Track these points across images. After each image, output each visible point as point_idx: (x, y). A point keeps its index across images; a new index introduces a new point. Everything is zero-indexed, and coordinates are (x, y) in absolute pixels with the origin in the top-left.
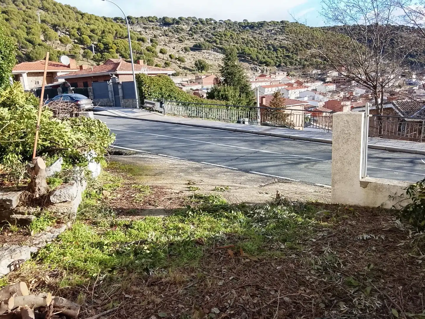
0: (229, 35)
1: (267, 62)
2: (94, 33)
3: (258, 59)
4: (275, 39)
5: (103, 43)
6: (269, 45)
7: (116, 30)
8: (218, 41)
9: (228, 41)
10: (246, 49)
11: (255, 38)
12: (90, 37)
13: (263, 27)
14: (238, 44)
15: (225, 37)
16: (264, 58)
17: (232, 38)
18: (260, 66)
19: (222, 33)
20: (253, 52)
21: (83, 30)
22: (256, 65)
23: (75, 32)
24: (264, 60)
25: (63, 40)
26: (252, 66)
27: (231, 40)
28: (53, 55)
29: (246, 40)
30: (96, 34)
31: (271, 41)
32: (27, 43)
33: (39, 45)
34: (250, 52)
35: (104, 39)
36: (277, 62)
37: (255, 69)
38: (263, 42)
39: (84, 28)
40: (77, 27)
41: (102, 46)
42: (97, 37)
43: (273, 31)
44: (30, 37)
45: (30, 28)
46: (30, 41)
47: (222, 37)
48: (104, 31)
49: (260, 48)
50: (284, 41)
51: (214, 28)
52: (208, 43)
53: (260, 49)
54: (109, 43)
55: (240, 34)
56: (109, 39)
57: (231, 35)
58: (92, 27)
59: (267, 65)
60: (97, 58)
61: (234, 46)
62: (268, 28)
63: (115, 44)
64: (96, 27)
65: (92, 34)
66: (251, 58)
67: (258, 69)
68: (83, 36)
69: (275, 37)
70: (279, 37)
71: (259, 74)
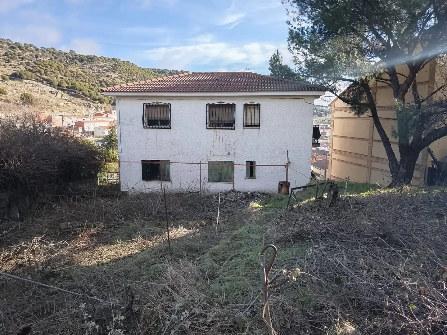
0: (55, 66)
1: (101, 99)
3: (91, 95)
4: (108, 76)
6: (101, 82)
8: (43, 72)
9: (54, 73)
10: (77, 83)
11: (85, 72)
13: (93, 62)
14: (66, 77)
15: (51, 68)
16: (97, 95)
17: (59, 70)
18: (93, 103)
19: (47, 64)
20: (85, 87)
22: (89, 101)
24: (98, 97)
26: (85, 102)
27: (58, 72)
29: (75, 74)
31: (103, 77)
34: (82, 88)
36: (112, 100)
37: (88, 105)
38: (95, 78)
43: (105, 68)
47: (47, 67)
49: (92, 83)
50: (117, 80)
51: (37, 57)
52: (30, 73)
53: (93, 85)
55: (68, 66)
57: (58, 67)
59: (101, 102)
61: (62, 78)
62: (99, 63)
66: (83, 94)
67: (91, 106)
69: (108, 74)
70: (111, 74)
71: (93, 111)
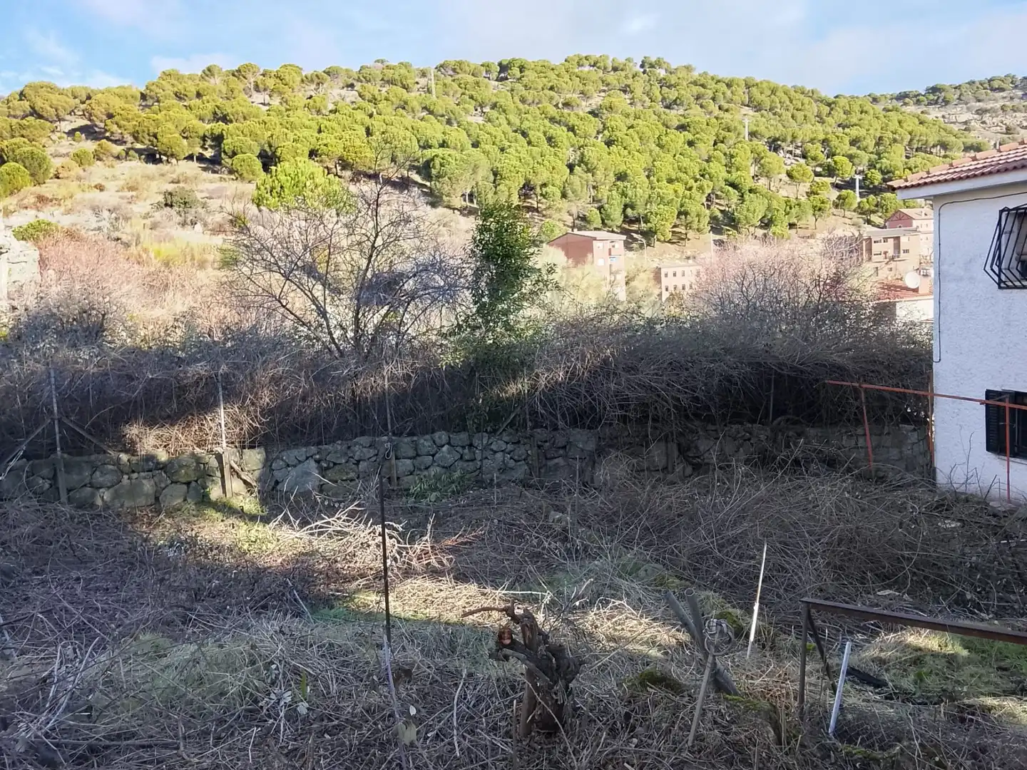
2: (859, 148)
5: (880, 169)
7: (910, 134)
12: (851, 157)
21: (834, 142)
23: (816, 150)
25: (795, 173)
28: (778, 210)
30: (865, 149)
32: (730, 189)
33: (751, 191)
35: (884, 160)
39: (838, 137)
40: (822, 137)
41: (877, 177)
42: (865, 157)
44: (733, 177)
45: (732, 156)
46: (733, 185)
48: (881, 138)
54: (896, 168)
56: (895, 157)
58: (854, 132)
60: (867, 207)
63: (910, 169)
64: (862, 132)
65: (854, 150)
68: (836, 158)
